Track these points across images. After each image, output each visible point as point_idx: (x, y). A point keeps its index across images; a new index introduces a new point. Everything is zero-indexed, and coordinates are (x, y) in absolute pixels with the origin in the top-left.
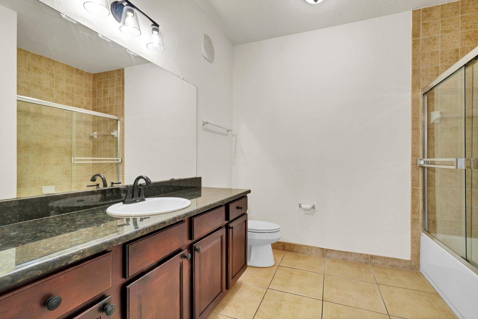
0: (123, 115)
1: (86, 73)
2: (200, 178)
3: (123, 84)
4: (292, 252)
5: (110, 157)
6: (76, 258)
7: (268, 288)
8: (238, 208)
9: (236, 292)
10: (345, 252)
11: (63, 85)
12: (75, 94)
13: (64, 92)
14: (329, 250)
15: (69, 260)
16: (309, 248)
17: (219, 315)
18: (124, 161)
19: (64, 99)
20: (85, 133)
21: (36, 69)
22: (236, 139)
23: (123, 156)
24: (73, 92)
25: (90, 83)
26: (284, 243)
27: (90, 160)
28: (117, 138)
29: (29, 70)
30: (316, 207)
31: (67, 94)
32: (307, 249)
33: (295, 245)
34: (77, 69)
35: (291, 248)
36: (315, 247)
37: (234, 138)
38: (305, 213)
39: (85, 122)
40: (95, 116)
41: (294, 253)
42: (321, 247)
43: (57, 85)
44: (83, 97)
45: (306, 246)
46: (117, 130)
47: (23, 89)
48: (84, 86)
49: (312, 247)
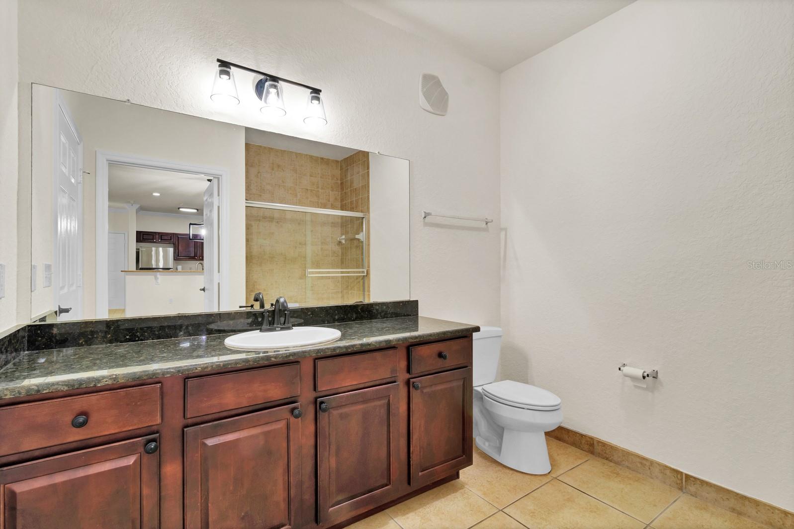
0: (367, 211)
1: (333, 161)
2: (416, 303)
3: (368, 168)
4: (605, 461)
5: (357, 268)
6: (106, 381)
7: (501, 510)
8: (440, 355)
9: (444, 497)
10: (738, 494)
11: (307, 181)
12: (320, 190)
13: (307, 189)
14: (695, 478)
15: (98, 383)
16: (644, 462)
17: (392, 520)
18: (369, 274)
19: (307, 198)
20: (332, 237)
21: (279, 166)
22: (506, 235)
23: (369, 267)
24: (318, 187)
25: (337, 172)
26: (592, 438)
27: (338, 272)
28: (362, 242)
29: (273, 169)
30: (660, 375)
31: (311, 191)
32: (641, 463)
33: (613, 448)
34: (322, 159)
35: (605, 453)
36: (659, 464)
37: (503, 234)
38: (636, 387)
39: (332, 223)
40: (342, 217)
41: (612, 464)
42: (673, 467)
43: (300, 182)
44: (329, 192)
45: (638, 456)
46: (362, 231)
47: (268, 191)
48: (330, 178)
49: (652, 463)
